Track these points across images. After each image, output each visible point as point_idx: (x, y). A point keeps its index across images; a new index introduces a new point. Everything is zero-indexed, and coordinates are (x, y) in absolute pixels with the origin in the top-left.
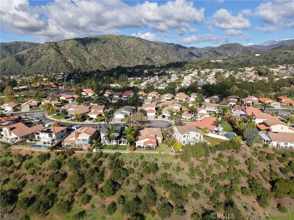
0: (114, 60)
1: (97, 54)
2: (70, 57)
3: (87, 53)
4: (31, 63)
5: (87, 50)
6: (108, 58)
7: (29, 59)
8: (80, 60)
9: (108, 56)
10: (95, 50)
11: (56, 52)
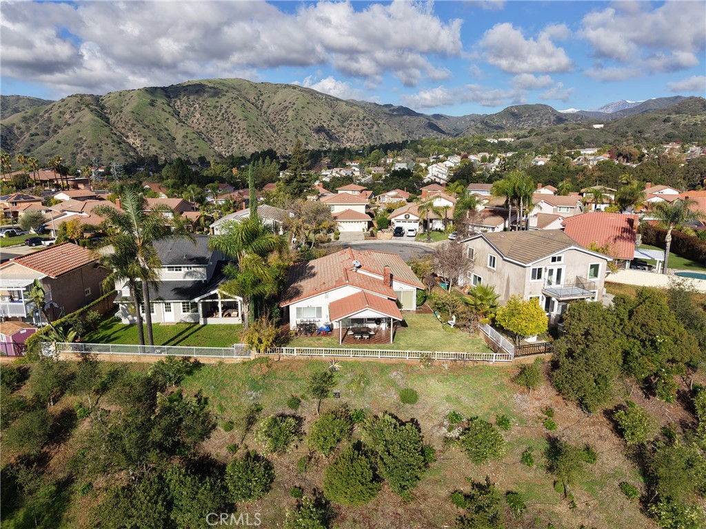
0: (246, 140)
1: (203, 124)
2: (134, 133)
3: (178, 122)
4: (32, 146)
5: (178, 115)
6: (230, 134)
7: (27, 135)
8: (158, 139)
9: (233, 131)
10: (198, 116)
11: (96, 118)
